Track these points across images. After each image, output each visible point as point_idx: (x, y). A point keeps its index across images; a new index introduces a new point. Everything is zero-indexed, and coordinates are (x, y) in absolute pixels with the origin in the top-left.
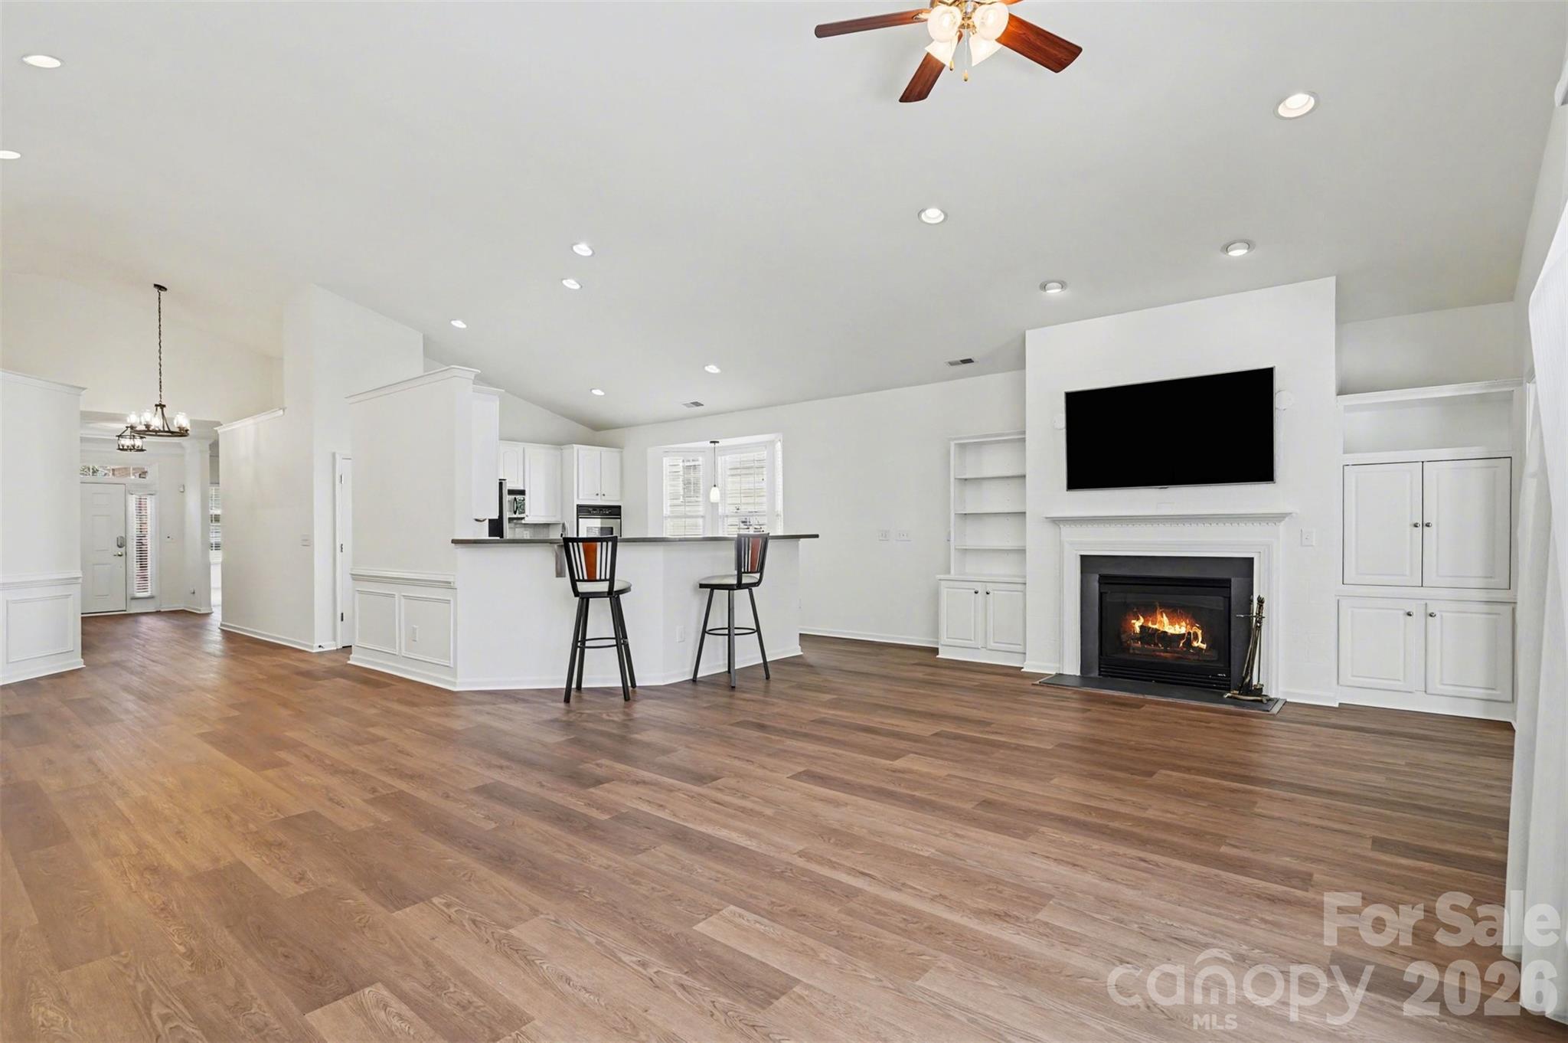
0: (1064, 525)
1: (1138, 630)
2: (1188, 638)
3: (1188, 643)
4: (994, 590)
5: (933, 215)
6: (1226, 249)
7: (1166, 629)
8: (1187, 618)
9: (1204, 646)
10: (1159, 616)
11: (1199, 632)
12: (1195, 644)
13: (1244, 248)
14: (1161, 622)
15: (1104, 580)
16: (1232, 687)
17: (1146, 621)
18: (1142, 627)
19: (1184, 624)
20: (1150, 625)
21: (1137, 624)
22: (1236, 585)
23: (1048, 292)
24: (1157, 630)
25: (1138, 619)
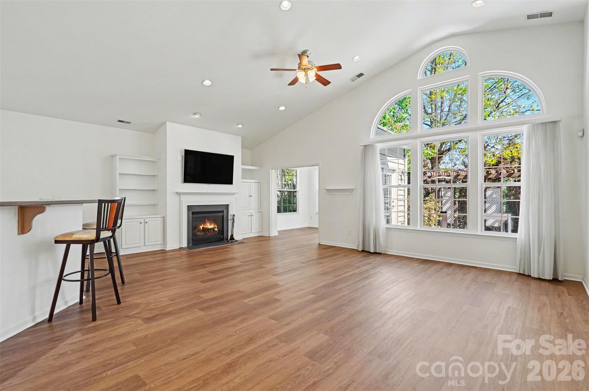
0: (182, 195)
1: (202, 229)
2: (213, 229)
3: (214, 230)
4: (148, 221)
5: (207, 83)
6: (238, 125)
7: (209, 227)
8: (214, 223)
9: (217, 230)
10: (207, 224)
11: (216, 226)
12: (215, 230)
13: (241, 125)
14: (208, 225)
15: (193, 213)
16: (224, 240)
17: (204, 226)
18: (203, 228)
19: (213, 225)
20: (205, 227)
21: (201, 227)
22: (225, 211)
23: (195, 116)
24: (206, 228)
25: (202, 225)
